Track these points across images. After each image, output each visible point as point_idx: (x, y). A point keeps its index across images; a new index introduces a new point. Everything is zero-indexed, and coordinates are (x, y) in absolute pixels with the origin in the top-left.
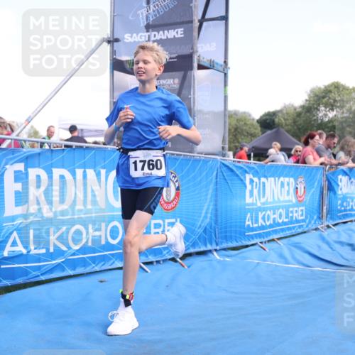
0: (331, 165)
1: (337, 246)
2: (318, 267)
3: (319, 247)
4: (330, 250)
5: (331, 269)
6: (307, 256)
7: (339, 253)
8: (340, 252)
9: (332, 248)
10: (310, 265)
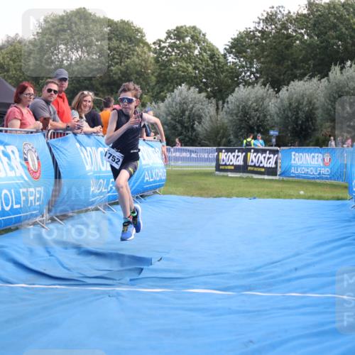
0: (56, 130)
1: (57, 250)
2: (23, 283)
3: (31, 251)
4: (47, 255)
5: (41, 284)
6: (10, 266)
7: (58, 260)
8: (60, 258)
9: (49, 252)
10: (11, 279)
